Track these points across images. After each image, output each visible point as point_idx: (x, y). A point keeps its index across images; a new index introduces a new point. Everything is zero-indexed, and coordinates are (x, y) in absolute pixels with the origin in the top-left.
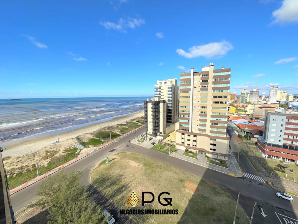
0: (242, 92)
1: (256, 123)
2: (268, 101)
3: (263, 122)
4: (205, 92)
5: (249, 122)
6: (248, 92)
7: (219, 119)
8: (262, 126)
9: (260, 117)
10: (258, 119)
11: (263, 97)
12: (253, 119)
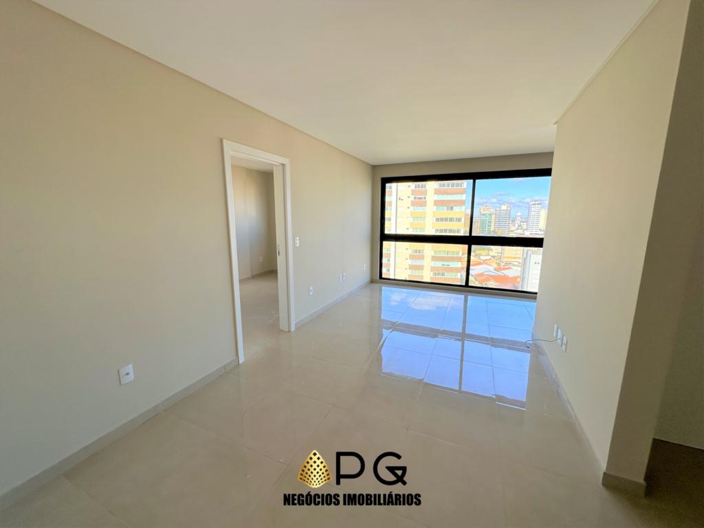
0: (482, 211)
1: (505, 272)
2: (526, 229)
3: (519, 269)
4: (419, 210)
5: (495, 269)
6: (492, 210)
7: (446, 263)
8: (518, 277)
9: (513, 260)
10: (510, 264)
11: (518, 222)
12: (502, 264)
